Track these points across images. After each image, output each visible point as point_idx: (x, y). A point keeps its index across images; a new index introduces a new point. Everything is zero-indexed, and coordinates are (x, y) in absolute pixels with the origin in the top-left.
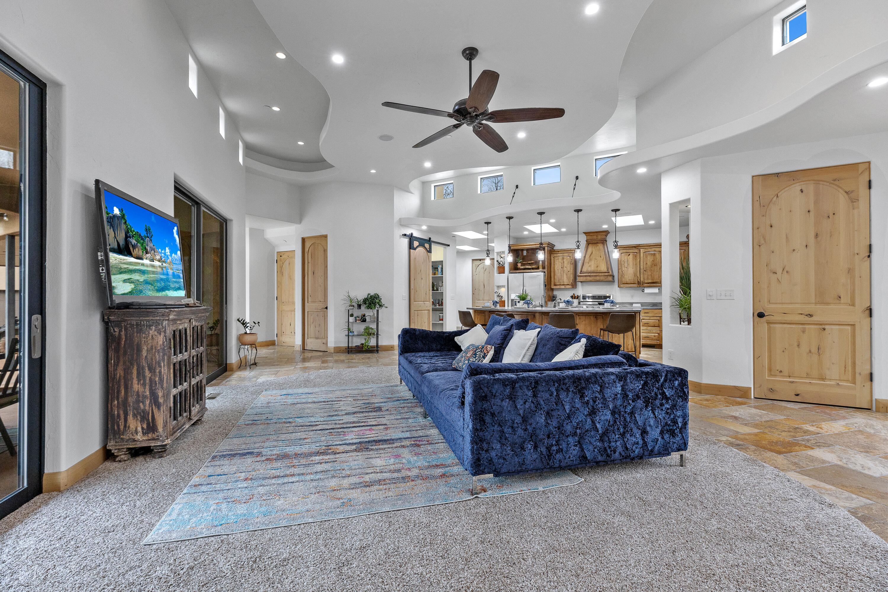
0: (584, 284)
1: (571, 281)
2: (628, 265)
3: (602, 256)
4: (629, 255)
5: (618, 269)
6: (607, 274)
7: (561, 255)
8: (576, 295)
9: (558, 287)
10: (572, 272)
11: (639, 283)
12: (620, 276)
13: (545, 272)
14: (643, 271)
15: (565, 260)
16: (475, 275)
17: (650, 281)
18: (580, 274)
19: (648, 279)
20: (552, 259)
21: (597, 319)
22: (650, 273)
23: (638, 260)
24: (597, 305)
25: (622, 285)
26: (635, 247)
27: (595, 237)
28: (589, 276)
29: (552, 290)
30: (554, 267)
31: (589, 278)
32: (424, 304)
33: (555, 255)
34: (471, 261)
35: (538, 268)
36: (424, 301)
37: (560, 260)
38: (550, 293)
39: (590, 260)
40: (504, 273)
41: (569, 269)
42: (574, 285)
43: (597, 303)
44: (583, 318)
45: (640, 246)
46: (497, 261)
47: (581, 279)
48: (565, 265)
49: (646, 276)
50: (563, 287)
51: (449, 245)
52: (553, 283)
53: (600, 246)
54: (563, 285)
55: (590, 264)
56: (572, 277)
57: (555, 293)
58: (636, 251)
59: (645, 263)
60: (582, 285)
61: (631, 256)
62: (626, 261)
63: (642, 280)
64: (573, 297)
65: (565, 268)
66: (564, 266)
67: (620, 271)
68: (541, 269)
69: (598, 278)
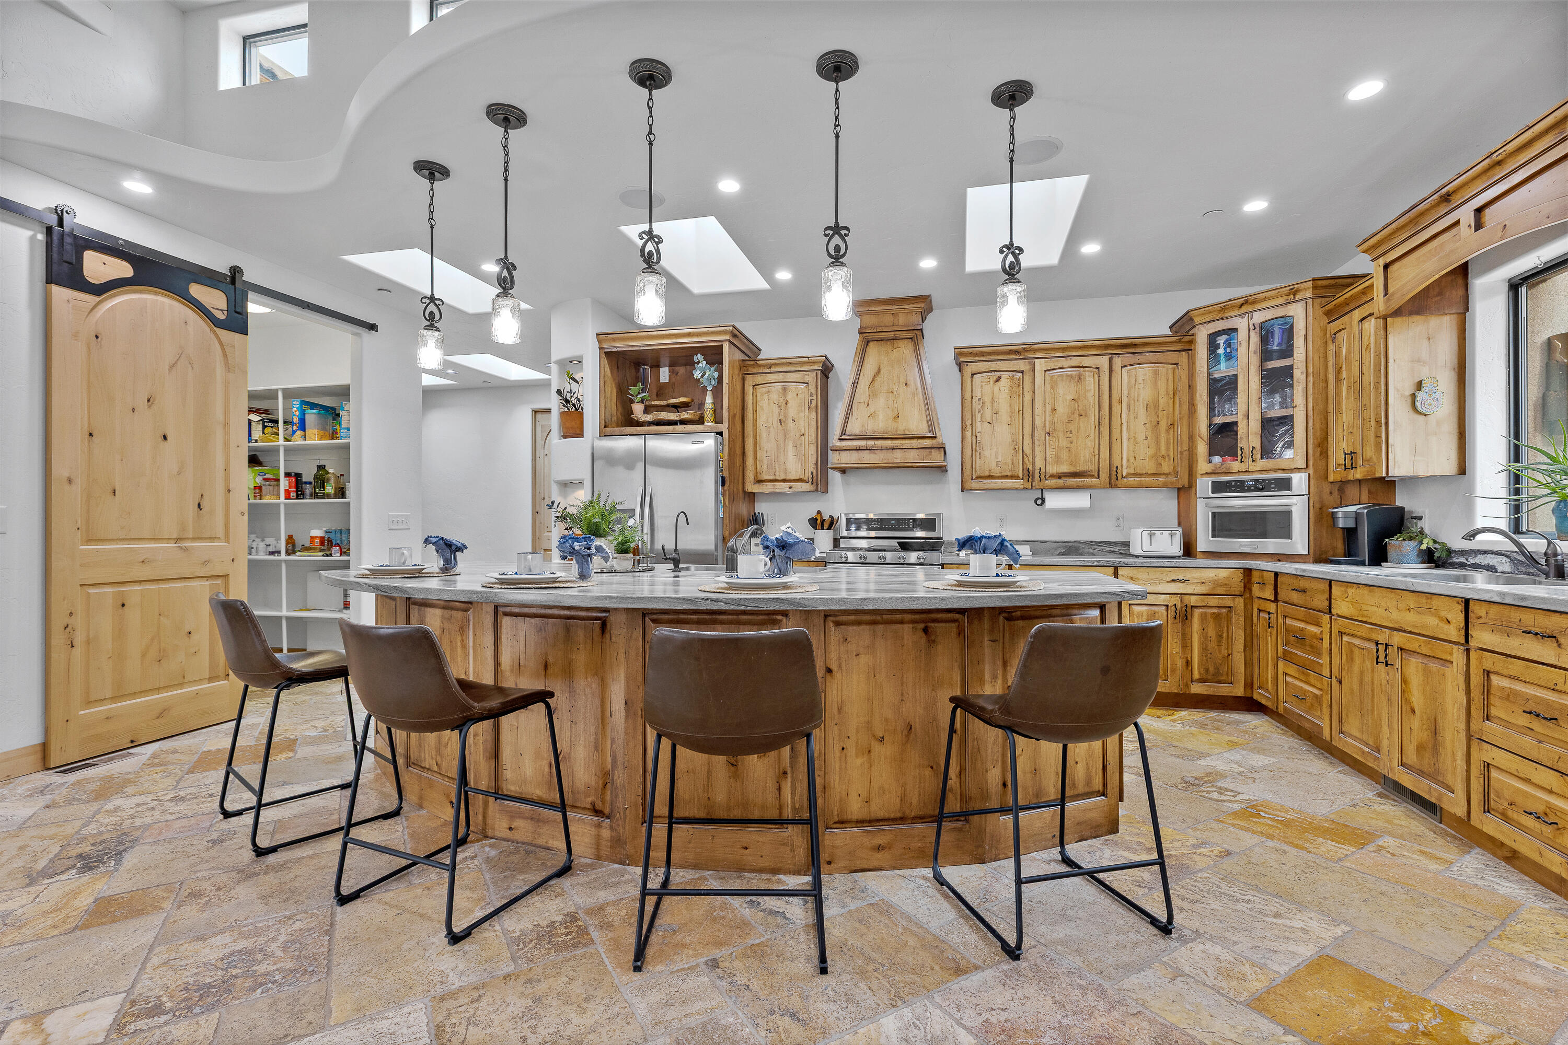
0: (852, 478)
1: (811, 468)
2: (995, 413)
3: (911, 383)
4: (999, 379)
5: (963, 429)
6: (928, 443)
7: (778, 377)
8: (826, 517)
9: (767, 488)
10: (813, 438)
11: (1029, 474)
12: (968, 452)
13: (720, 434)
14: (1042, 433)
15: (790, 396)
16: (542, 456)
17: (1065, 469)
18: (839, 444)
19: (1058, 460)
20: (750, 390)
21: (931, 642)
22: (1064, 443)
23: (1028, 397)
24: (896, 550)
25: (974, 484)
26: (1016, 352)
27: (888, 319)
28: (871, 449)
29: (752, 497)
30: (755, 421)
31: (868, 458)
32: (185, 549)
33: (759, 379)
34: (530, 411)
35: (701, 421)
36: (178, 540)
37: (774, 396)
38: (743, 509)
39: (873, 395)
40: (581, 435)
41: (803, 425)
42: (820, 484)
43: (894, 543)
44: (861, 636)
45: (1035, 351)
46: (559, 392)
47: (847, 459)
48: (792, 412)
49: (1050, 453)
50: (784, 488)
51: (373, 327)
52: (750, 476)
53: (905, 348)
54: (785, 481)
55: (872, 409)
56: (812, 453)
57: (761, 507)
58: (1022, 365)
59: (1049, 408)
60: (846, 483)
61: (1004, 381)
62: (988, 399)
63: (1039, 464)
64: (816, 523)
65: (791, 424)
66: (786, 416)
67: (968, 434)
68: (709, 424)
69: (898, 457)
